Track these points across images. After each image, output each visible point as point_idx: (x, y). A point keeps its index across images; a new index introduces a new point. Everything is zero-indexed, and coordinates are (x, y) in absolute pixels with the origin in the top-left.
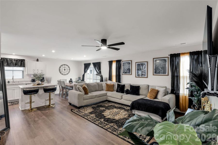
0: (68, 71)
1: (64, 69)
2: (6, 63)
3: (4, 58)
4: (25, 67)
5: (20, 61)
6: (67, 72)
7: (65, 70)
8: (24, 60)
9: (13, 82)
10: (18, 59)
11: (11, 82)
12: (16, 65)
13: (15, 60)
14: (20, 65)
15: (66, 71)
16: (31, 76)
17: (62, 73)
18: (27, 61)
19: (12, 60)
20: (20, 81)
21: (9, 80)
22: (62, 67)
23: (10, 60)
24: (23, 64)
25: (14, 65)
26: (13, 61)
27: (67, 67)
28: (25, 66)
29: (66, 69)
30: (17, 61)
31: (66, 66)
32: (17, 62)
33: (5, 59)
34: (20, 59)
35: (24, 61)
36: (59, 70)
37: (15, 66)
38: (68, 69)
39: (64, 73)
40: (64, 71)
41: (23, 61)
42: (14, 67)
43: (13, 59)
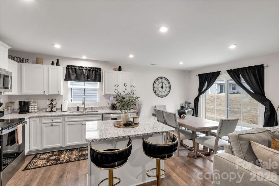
0: (168, 89)
1: (160, 85)
2: (75, 75)
3: (71, 66)
4: (101, 82)
5: (94, 72)
6: (166, 93)
7: (162, 87)
8: (100, 69)
9: (85, 108)
10: (91, 67)
11: (81, 108)
12: (89, 78)
13: (86, 70)
14: (93, 78)
15: (164, 89)
16: (111, 97)
17: (158, 92)
18: (103, 71)
19: (83, 69)
20: (94, 108)
21: (78, 105)
22: (157, 83)
23: (80, 69)
24: (98, 76)
25: (85, 79)
26: (84, 71)
27: (166, 82)
28: (101, 80)
29: (164, 86)
30: (89, 70)
31: (164, 81)
32: (90, 73)
33: (73, 68)
34: (94, 68)
35: (100, 71)
36: (154, 87)
37: (87, 81)
38: (168, 85)
39: (160, 94)
40: (160, 89)
41: (98, 71)
42: (85, 81)
43: (83, 67)
